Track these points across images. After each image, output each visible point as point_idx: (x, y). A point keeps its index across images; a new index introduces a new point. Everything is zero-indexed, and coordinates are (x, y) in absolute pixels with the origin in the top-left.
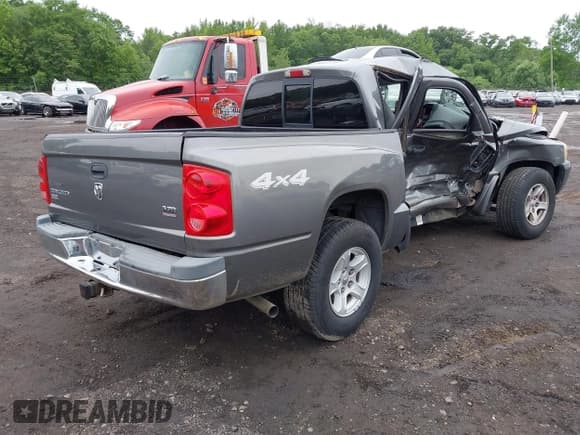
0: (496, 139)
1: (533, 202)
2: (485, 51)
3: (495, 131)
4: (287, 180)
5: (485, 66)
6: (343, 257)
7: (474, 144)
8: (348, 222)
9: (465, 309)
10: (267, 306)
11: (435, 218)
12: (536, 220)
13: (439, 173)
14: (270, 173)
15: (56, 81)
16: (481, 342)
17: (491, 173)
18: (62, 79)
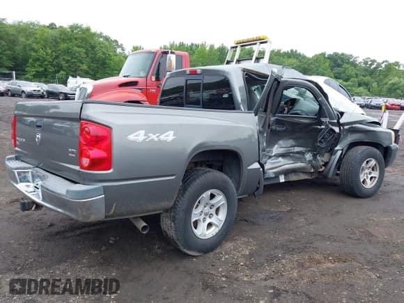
0: (339, 124)
1: (367, 171)
2: (367, 70)
3: (339, 119)
4: (157, 137)
5: (366, 81)
6: (204, 195)
7: (323, 127)
8: (209, 172)
9: (299, 241)
10: (141, 224)
11: (293, 178)
12: (369, 185)
13: (298, 146)
14: (144, 131)
15: (70, 78)
16: (301, 265)
17: (336, 148)
18: (74, 76)
